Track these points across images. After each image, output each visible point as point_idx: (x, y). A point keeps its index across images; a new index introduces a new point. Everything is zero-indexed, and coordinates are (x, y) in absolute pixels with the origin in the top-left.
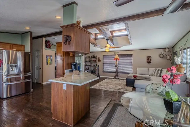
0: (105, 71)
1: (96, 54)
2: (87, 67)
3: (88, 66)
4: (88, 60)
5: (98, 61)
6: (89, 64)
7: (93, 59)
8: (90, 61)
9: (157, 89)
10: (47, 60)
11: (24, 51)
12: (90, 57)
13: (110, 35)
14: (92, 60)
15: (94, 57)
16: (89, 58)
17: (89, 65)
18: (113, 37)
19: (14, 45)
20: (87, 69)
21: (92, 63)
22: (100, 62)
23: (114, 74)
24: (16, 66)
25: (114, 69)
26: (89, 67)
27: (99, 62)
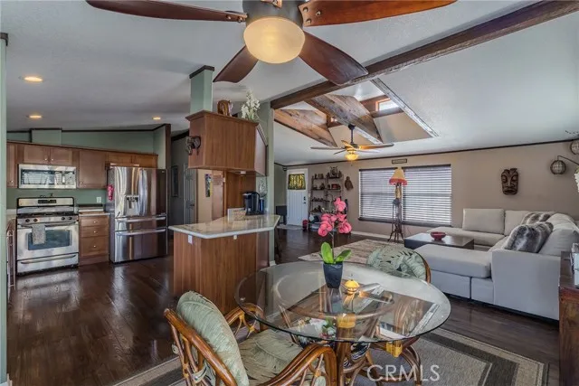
0: (364, 216)
1: (340, 168)
2: (316, 205)
3: (317, 200)
4: (318, 184)
5: (345, 189)
6: (320, 195)
7: (331, 182)
8: (322, 188)
9: (390, 262)
10: (207, 185)
11: (157, 166)
12: (325, 177)
13: (363, 111)
14: (329, 186)
15: (335, 175)
16: (322, 178)
17: (321, 200)
18: (374, 115)
19: (137, 156)
20: (315, 210)
21: (329, 192)
22: (352, 191)
23: (390, 227)
24: (137, 199)
25: (389, 213)
26: (321, 204)
27: (348, 189)
